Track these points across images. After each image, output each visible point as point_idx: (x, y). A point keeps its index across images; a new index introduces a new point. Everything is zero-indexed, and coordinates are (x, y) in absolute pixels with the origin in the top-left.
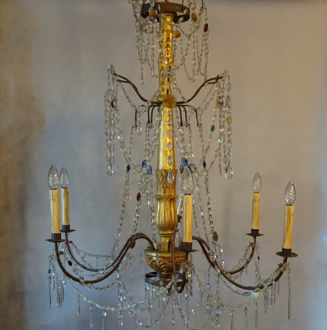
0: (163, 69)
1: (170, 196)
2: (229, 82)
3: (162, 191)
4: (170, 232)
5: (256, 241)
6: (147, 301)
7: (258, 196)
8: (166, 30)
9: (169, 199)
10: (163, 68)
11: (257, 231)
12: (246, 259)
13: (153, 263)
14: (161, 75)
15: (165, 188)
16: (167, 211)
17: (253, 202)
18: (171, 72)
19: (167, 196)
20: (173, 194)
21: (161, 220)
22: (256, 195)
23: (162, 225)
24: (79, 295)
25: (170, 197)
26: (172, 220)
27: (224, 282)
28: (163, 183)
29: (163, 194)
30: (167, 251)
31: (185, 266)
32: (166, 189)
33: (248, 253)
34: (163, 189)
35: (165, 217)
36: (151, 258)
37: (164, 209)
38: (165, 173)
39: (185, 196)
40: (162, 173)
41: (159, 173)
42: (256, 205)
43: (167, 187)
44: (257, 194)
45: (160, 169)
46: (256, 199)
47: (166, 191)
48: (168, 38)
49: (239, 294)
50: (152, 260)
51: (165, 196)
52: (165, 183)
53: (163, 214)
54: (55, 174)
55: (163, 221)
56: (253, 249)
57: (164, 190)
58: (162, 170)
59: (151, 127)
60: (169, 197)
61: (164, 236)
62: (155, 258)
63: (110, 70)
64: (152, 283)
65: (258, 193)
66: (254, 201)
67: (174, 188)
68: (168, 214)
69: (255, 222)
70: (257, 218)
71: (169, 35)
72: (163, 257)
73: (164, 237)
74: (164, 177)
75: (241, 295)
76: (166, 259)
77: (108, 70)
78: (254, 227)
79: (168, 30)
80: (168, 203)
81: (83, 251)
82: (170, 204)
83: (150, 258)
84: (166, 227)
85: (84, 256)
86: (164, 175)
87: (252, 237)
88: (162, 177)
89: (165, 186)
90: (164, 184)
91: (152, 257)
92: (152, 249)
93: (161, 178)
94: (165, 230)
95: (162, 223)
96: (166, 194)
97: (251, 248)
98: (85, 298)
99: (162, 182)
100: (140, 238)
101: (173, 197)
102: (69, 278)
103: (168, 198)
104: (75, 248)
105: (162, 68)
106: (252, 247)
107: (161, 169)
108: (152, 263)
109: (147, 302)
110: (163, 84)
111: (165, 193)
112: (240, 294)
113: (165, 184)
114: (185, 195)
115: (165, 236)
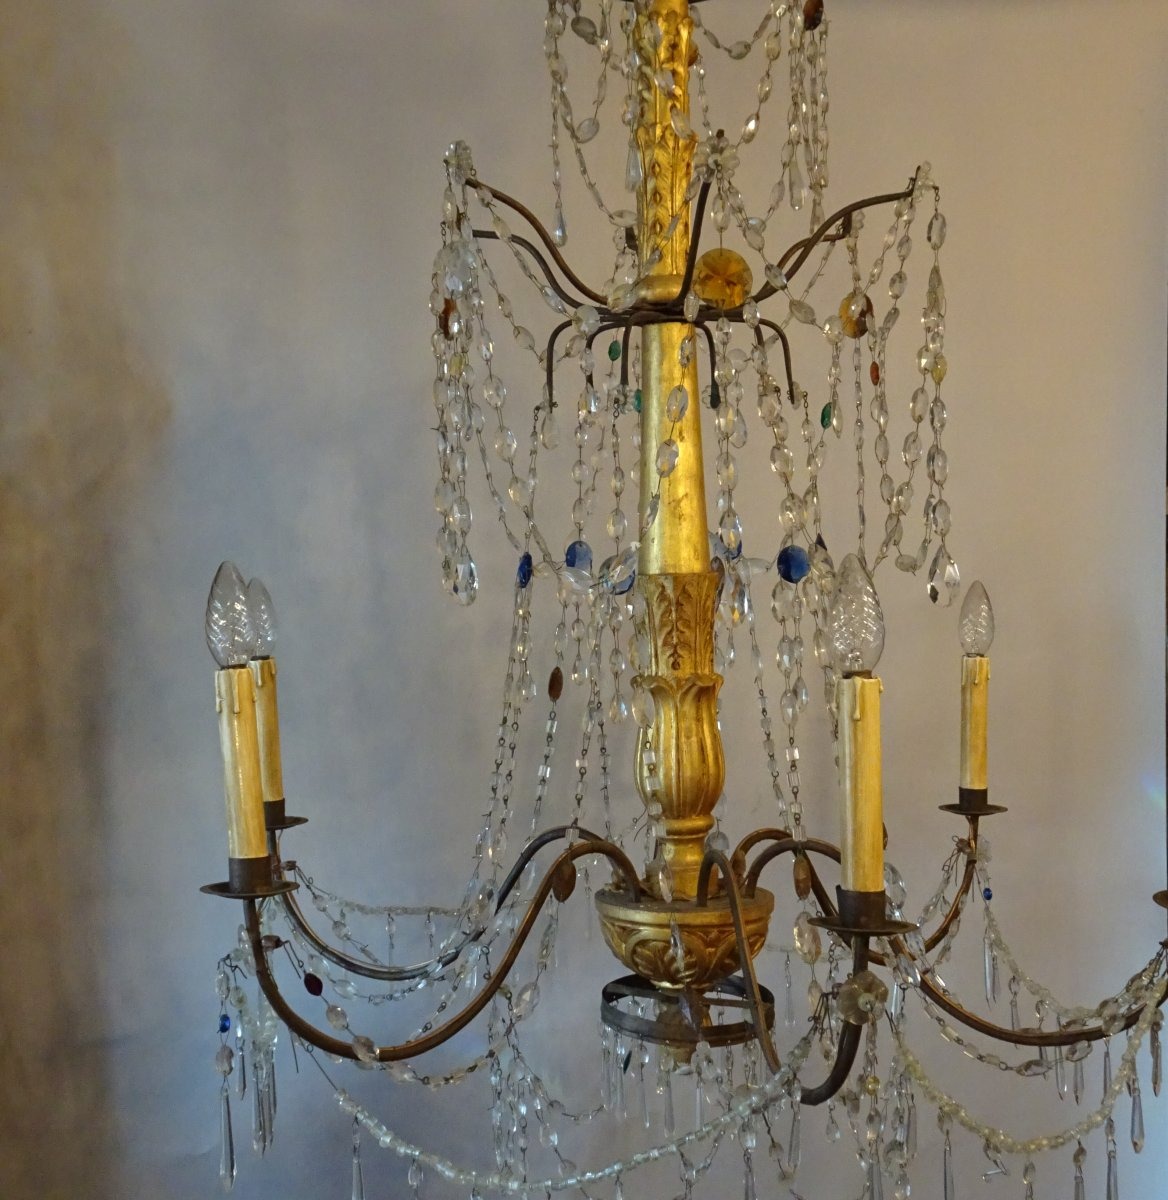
0: (654, 172)
1: (698, 677)
2: (936, 210)
3: (663, 659)
4: (698, 822)
5: (979, 832)
6: (674, 1148)
7: (985, 665)
8: (664, 12)
9: (694, 690)
10: (657, 169)
11: (983, 794)
12: (945, 902)
13: (639, 950)
14: (649, 196)
15: (675, 647)
16: (688, 738)
17: (964, 689)
18: (727, 153)
19: (687, 680)
20: (707, 671)
21: (667, 775)
22: (975, 661)
23: (668, 794)
24: (356, 1118)
25: (700, 684)
26: (705, 773)
27: (939, 1020)
28: (669, 629)
29: (671, 671)
30: (695, 900)
31: (861, 1001)
32: (680, 651)
33: (952, 878)
34: (668, 654)
35: (679, 762)
36: (627, 930)
37: (674, 731)
38: (674, 589)
39: (846, 681)
40: (663, 587)
41: (652, 587)
42: (977, 699)
43: (685, 644)
44: (978, 658)
45: (651, 572)
46: (977, 677)
47: (680, 660)
48: (674, 46)
49: (1003, 1066)
50: (634, 939)
51: (678, 681)
52: (678, 630)
53: (673, 753)
54: (238, 600)
55: (674, 781)
56: (971, 863)
57: (672, 655)
58: (659, 575)
59: (622, 399)
60: (694, 685)
61: (676, 837)
62: (646, 932)
63: (453, 162)
64: (636, 1032)
65: (982, 656)
66: (968, 686)
67: (709, 649)
68: (690, 752)
69: (973, 761)
70: (981, 748)
71: (678, 33)
72: (682, 927)
73: (676, 842)
74: (670, 604)
75: (1013, 1073)
76: (695, 934)
77: (446, 161)
78: (972, 782)
79: (674, 12)
80: (688, 708)
81: (336, 898)
82: (698, 709)
83: (624, 929)
84: (685, 803)
85: (343, 915)
86: (672, 596)
87: (964, 817)
88: (663, 606)
89: (675, 640)
90: (670, 633)
91: (636, 927)
92: (632, 895)
93: (659, 606)
94: (680, 816)
95: (668, 787)
96: (679, 673)
97: (963, 859)
98: (386, 1134)
99: (663, 625)
100: (586, 852)
101: (711, 684)
102: (310, 1048)
103: (691, 688)
104: (308, 887)
105: (654, 167)
106: (969, 855)
107: (657, 572)
108: (634, 952)
109: (673, 1153)
110: (655, 233)
111: (675, 666)
112: (1007, 1068)
113: (674, 634)
114: (848, 675)
115: (679, 837)
